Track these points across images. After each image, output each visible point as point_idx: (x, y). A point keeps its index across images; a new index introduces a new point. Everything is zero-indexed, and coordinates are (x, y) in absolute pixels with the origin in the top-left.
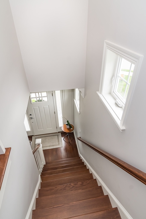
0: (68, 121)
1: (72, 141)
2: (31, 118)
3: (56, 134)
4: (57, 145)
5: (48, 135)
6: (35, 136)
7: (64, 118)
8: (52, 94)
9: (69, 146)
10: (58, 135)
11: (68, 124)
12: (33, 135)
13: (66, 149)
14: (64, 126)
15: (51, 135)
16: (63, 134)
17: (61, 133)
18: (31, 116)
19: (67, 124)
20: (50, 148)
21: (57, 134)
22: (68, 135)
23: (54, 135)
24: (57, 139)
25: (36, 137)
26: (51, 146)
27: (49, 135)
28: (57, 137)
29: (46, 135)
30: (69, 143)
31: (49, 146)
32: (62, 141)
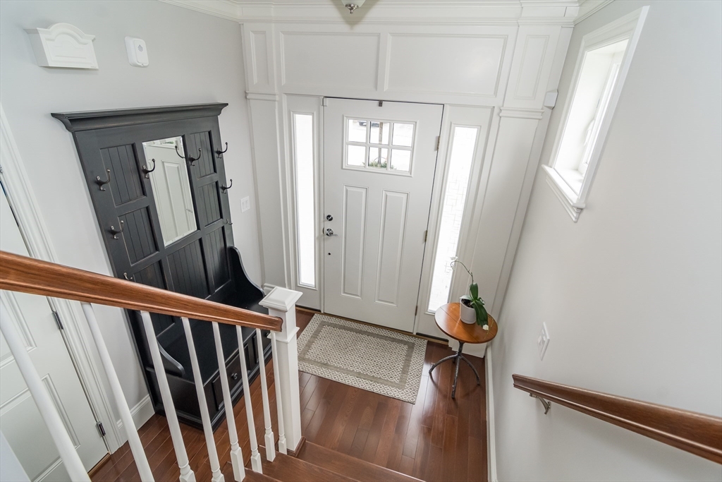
0: (474, 289)
1: (467, 395)
2: (330, 234)
3: (406, 338)
4: (393, 385)
5: (371, 330)
6: (325, 314)
7: (460, 265)
8: (439, 139)
9: (449, 412)
10: (411, 347)
11: (474, 303)
12: (320, 311)
13: (428, 425)
14: (449, 309)
15: (383, 332)
16: (436, 348)
17: (429, 343)
18: (328, 225)
19: (466, 302)
20: (357, 386)
21: (412, 340)
22: (455, 358)
23: (394, 340)
24: (403, 358)
25: (326, 319)
26: (366, 377)
27: (377, 331)
28: (404, 353)
29: (365, 328)
30: (454, 399)
31: (359, 375)
32: (419, 376)
